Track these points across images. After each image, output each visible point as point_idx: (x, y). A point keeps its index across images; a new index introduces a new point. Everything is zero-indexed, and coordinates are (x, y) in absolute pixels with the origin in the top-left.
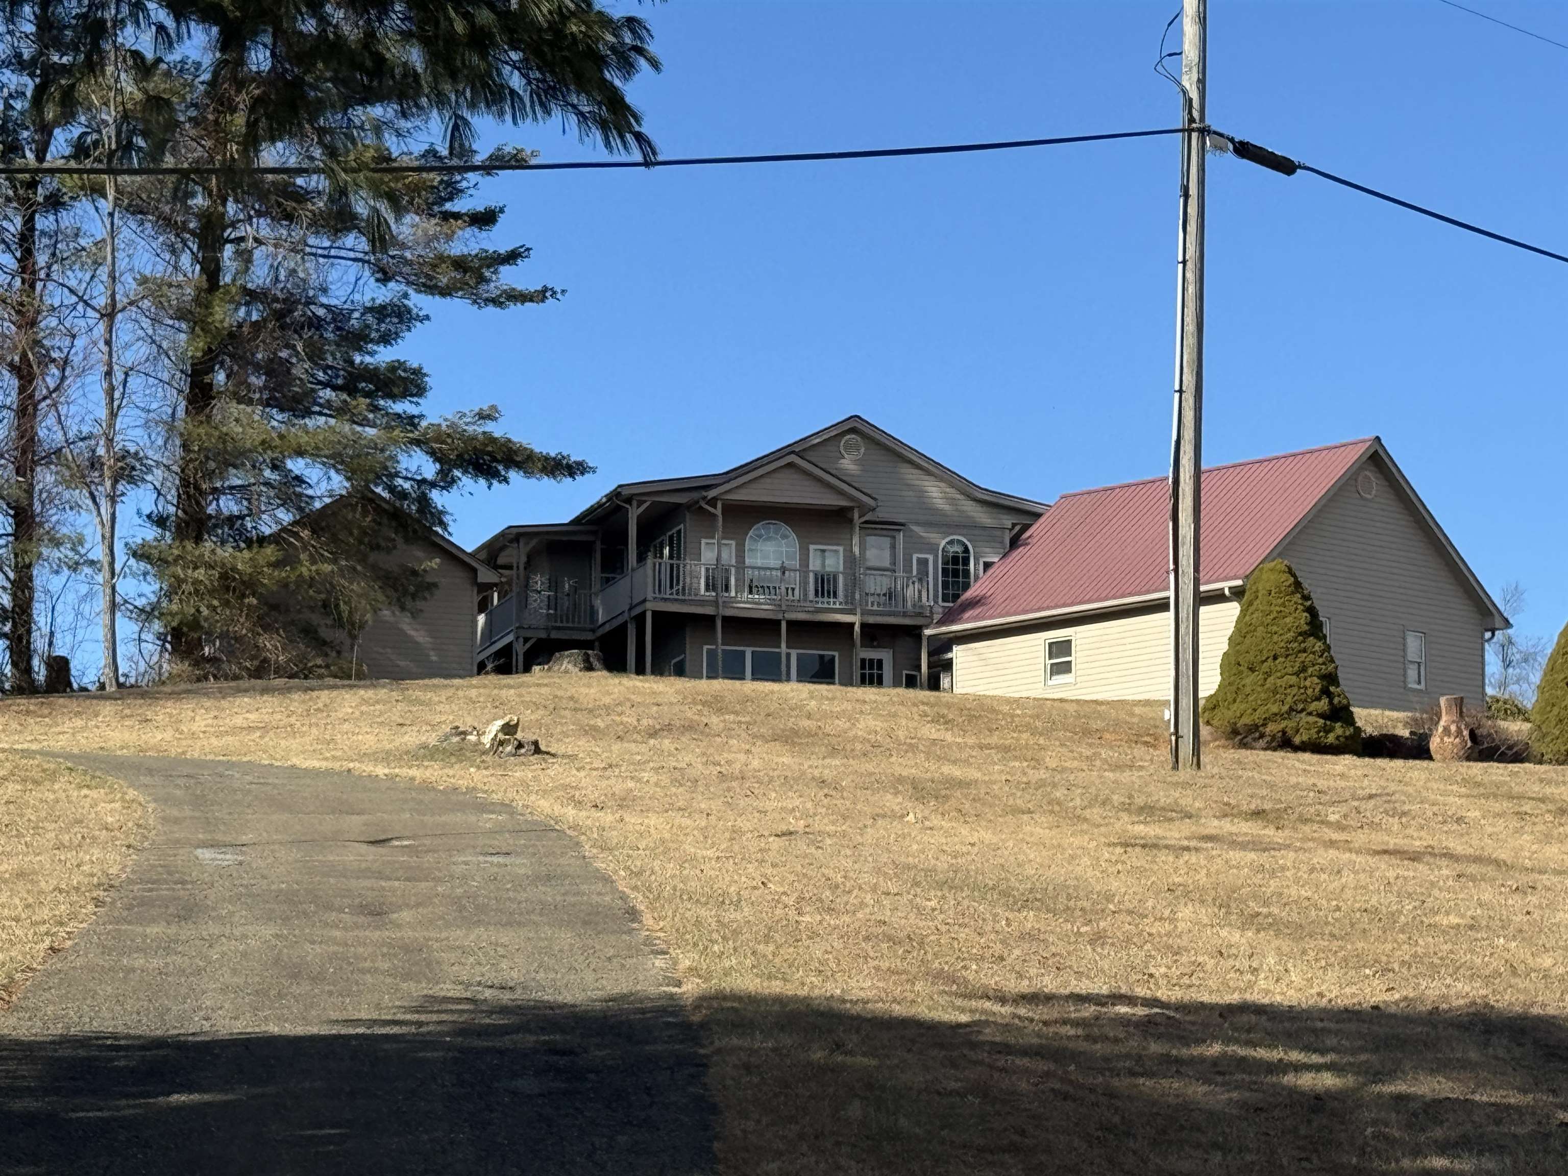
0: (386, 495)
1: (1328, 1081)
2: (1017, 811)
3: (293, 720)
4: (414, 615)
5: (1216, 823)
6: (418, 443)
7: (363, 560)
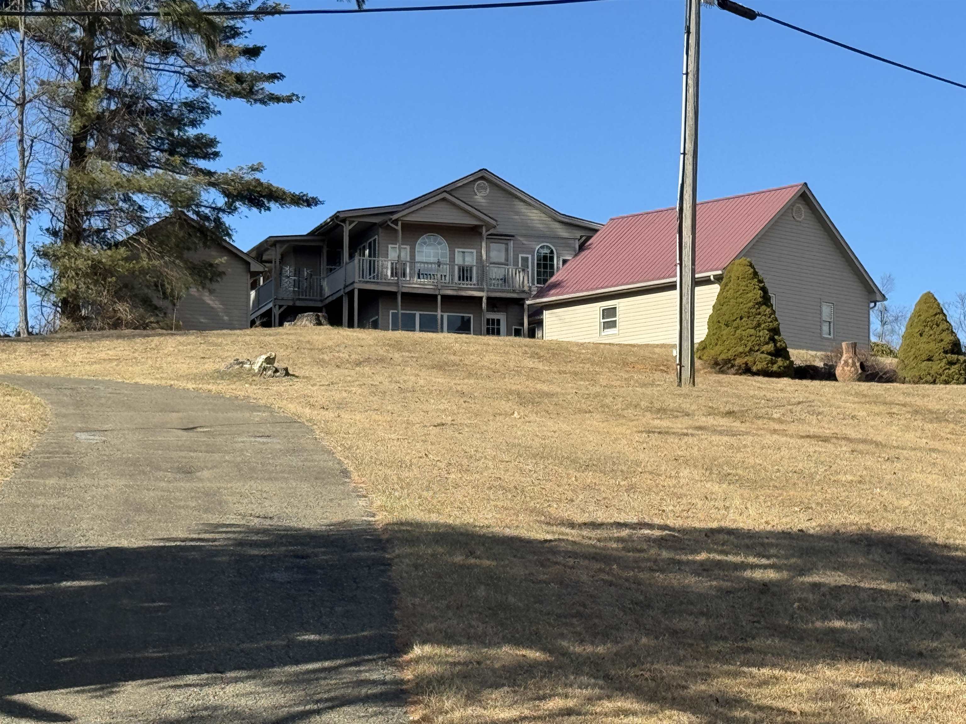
0: (195, 217)
1: (771, 575)
2: (580, 411)
3: (136, 355)
4: (211, 292)
5: (704, 419)
6: (213, 185)
7: (180, 257)
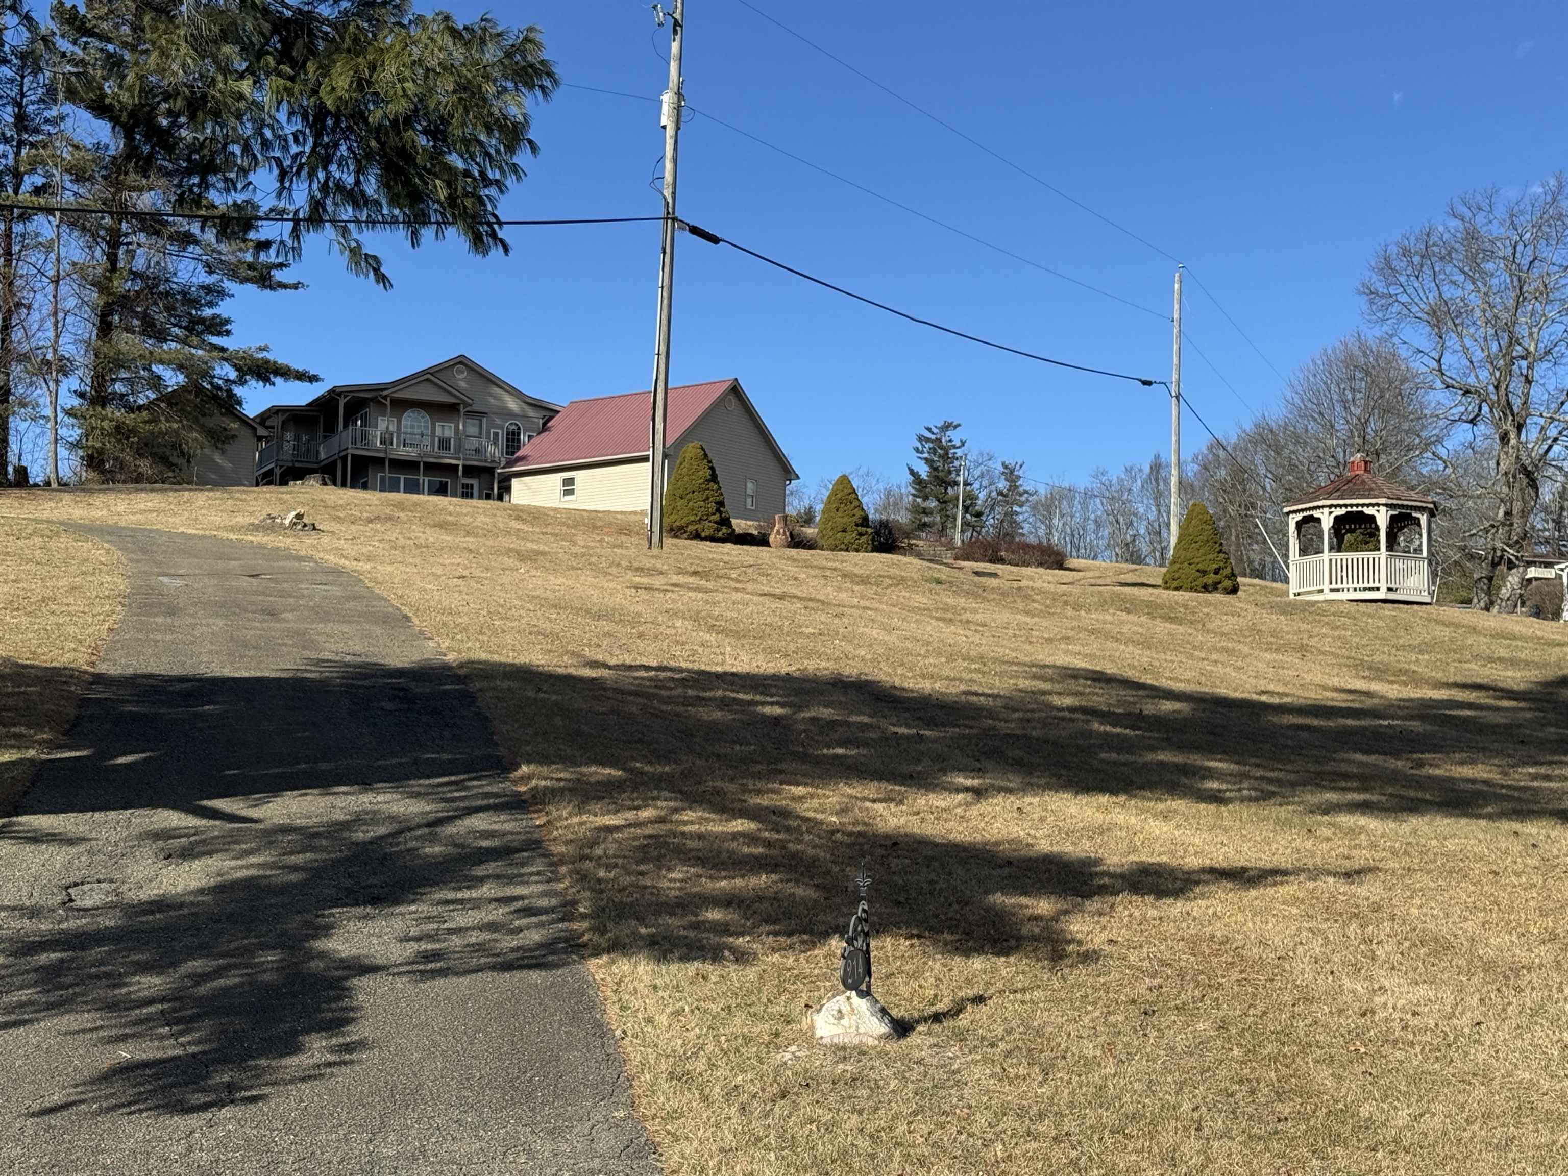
0: (209, 387)
1: (778, 711)
2: (573, 568)
3: (172, 507)
4: (223, 453)
5: (675, 577)
6: (226, 360)
7: (196, 421)
